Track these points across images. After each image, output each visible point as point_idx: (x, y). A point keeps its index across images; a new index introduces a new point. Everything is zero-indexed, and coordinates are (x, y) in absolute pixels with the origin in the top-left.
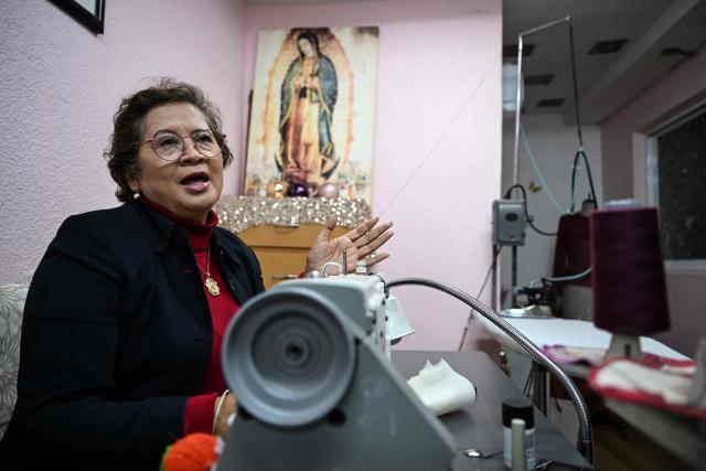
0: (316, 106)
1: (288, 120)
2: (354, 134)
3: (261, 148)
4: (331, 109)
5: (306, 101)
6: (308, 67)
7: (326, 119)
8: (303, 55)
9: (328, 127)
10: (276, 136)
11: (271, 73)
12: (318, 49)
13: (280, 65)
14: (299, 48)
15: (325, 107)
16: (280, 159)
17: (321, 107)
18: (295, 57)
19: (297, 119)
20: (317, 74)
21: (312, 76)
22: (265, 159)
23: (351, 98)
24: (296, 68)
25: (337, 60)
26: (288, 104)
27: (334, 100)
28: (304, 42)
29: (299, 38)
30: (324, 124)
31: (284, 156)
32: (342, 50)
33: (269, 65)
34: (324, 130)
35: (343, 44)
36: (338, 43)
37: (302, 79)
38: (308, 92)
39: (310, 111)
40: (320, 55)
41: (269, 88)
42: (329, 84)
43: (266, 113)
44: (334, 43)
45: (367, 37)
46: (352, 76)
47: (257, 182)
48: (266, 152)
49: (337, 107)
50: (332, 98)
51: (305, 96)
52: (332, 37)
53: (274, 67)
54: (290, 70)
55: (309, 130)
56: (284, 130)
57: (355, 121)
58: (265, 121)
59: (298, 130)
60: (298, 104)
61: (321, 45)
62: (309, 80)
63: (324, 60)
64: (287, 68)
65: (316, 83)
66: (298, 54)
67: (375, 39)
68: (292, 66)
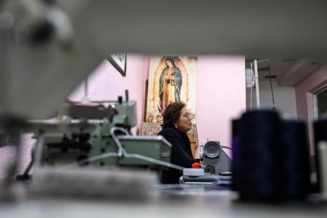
0: (174, 87)
1: (163, 92)
2: (189, 98)
3: (152, 103)
4: (180, 89)
5: (170, 85)
6: (170, 72)
7: (178, 92)
8: (168, 67)
9: (179, 95)
10: (158, 99)
11: (155, 74)
12: (174, 65)
14: (166, 64)
15: (177, 87)
16: (160, 107)
17: (175, 87)
18: (165, 68)
19: (166, 92)
20: (174, 74)
21: (172, 75)
22: (154, 107)
23: (188, 84)
24: (165, 72)
25: (181, 69)
26: (163, 86)
27: (181, 85)
28: (168, 62)
29: (166, 60)
30: (177, 94)
31: (161, 106)
32: (184, 65)
33: (155, 70)
34: (177, 96)
35: (184, 63)
36: (182, 62)
37: (168, 76)
38: (170, 81)
39: (171, 89)
40: (175, 67)
41: (155, 80)
42: (178, 78)
43: (154, 89)
44: (180, 63)
45: (193, 60)
46: (188, 76)
47: (151, 116)
48: (154, 104)
49: (182, 88)
50: (180, 84)
51: (169, 83)
52: (179, 60)
53: (157, 71)
54: (163, 73)
55: (171, 96)
56: (161, 96)
57: (189, 94)
58: (153, 92)
59: (167, 96)
60: (167, 86)
61: (175, 63)
62: (170, 76)
63: (176, 69)
64: (162, 72)
65: (173, 78)
66: (166, 66)
67: (196, 61)
68: (164, 71)
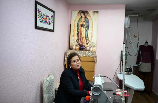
0: (85, 29)
1: (79, 31)
2: (93, 35)
3: (73, 38)
4: (88, 30)
5: (83, 27)
6: (83, 20)
7: (87, 32)
8: (82, 17)
9: (87, 33)
10: (76, 35)
11: (75, 21)
12: (85, 16)
13: (77, 19)
14: (81, 15)
15: (87, 29)
16: (77, 40)
17: (86, 29)
18: (80, 17)
19: (81, 31)
20: (85, 22)
21: (84, 22)
22: (74, 40)
23: (92, 27)
24: (80, 20)
25: (89, 18)
26: (79, 28)
27: (89, 28)
28: (82, 14)
29: (81, 13)
30: (86, 33)
31: (78, 39)
32: (90, 16)
33: (74, 19)
34: (86, 34)
35: (91, 15)
36: (90, 14)
37: (82, 22)
38: (83, 25)
39: (83, 30)
40: (86, 17)
41: (74, 24)
42: (87, 24)
43: (74, 30)
44: (88, 15)
45: (96, 13)
46: (92, 22)
47: (72, 45)
48: (74, 38)
49: (89, 29)
50: (88, 27)
51: (82, 26)
52: (88, 13)
53: (76, 19)
54: (79, 20)
55: (83, 34)
56: (78, 34)
57: (93, 33)
58: (74, 32)
59: (81, 34)
60: (81, 28)
61: (86, 15)
62: (83, 23)
63: (86, 18)
64: (78, 20)
65: (85, 23)
66: (81, 17)
67: (97, 13)
68: (79, 19)
